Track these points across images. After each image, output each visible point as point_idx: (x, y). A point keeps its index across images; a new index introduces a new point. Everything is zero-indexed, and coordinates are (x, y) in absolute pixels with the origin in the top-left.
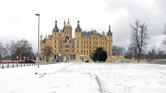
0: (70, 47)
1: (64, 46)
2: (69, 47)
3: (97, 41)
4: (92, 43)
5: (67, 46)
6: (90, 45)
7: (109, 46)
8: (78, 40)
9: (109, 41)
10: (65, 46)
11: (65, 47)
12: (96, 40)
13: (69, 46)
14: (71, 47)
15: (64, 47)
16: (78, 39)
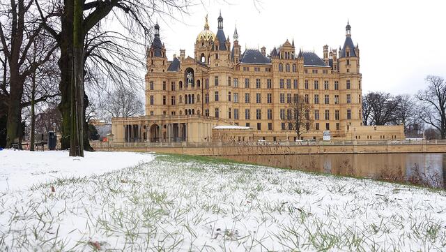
0: (199, 99)
1: (181, 98)
2: (196, 100)
3: (295, 78)
4: (276, 84)
5: (190, 99)
6: (269, 91)
7: (349, 92)
8: (217, 77)
9: (344, 74)
10: (184, 98)
11: (184, 101)
12: (291, 75)
13: (196, 97)
14: (201, 100)
15: (181, 102)
16: (217, 74)
